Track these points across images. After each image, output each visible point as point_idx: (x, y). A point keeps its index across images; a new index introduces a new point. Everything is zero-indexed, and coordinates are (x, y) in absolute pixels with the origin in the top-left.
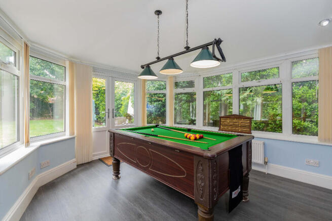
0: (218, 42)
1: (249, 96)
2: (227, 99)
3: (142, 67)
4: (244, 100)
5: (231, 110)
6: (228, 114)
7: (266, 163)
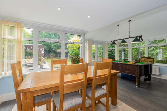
0: (141, 36)
1: (153, 50)
2: (142, 51)
3: (111, 41)
4: (151, 51)
5: (144, 55)
6: (142, 57)
7: (160, 74)
